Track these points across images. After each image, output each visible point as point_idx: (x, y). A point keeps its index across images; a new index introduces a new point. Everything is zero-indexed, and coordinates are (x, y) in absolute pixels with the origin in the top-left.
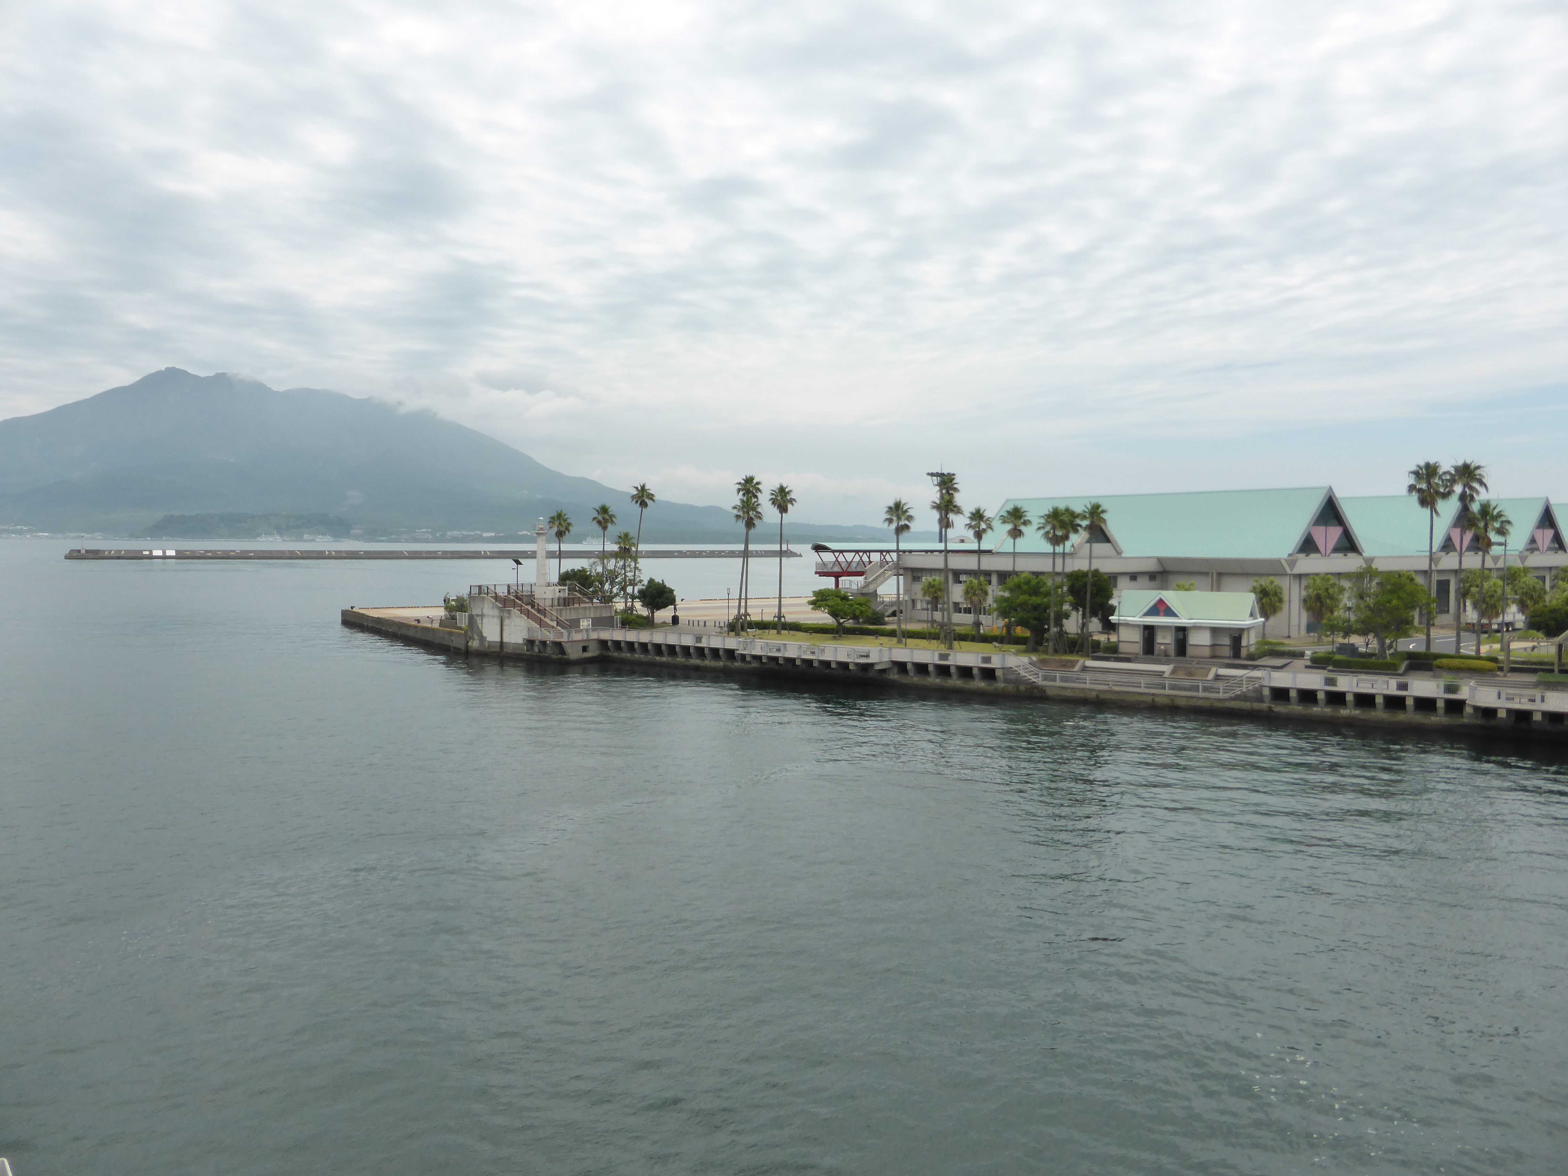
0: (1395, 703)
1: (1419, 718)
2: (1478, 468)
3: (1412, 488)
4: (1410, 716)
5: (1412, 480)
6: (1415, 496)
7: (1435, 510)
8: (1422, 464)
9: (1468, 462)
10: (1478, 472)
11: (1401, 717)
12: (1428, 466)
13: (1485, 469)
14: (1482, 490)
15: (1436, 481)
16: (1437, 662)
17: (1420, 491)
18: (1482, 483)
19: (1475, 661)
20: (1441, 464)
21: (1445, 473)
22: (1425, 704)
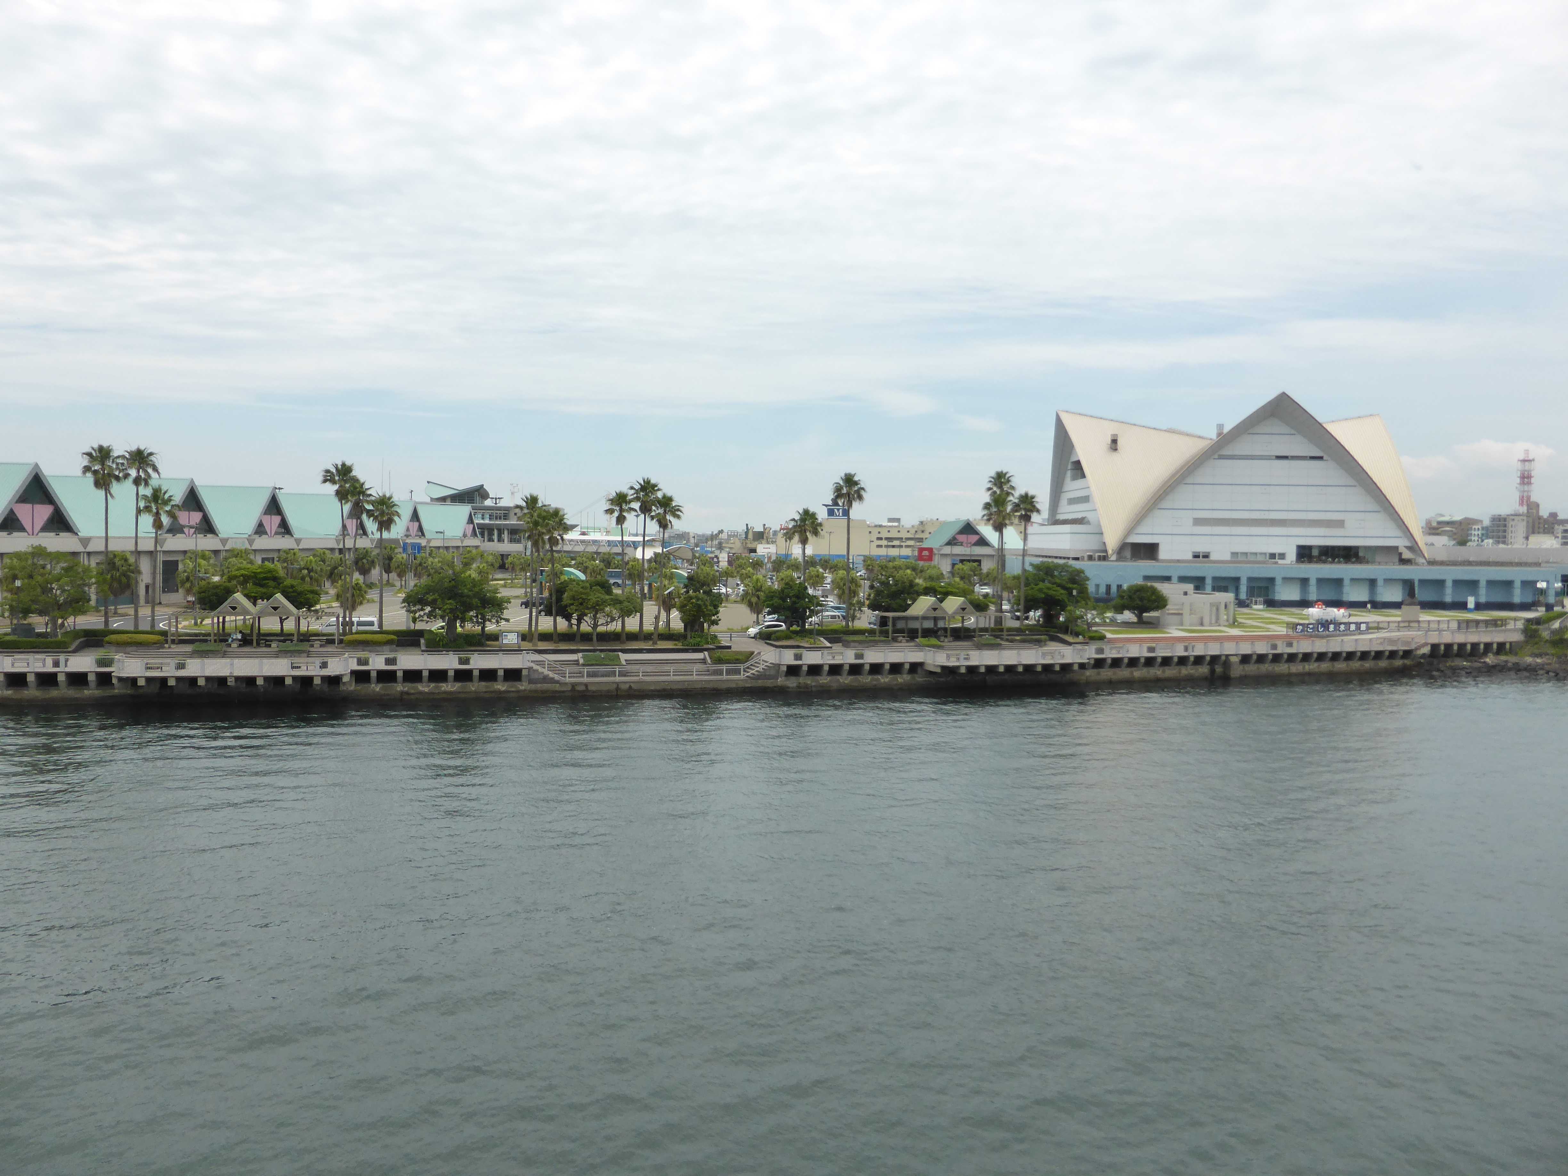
0: (47, 680)
1: (72, 693)
2: (151, 454)
3: (87, 469)
4: (63, 691)
5: (85, 462)
6: (90, 477)
7: (110, 493)
8: (96, 446)
9: (142, 448)
10: (152, 458)
11: (54, 693)
12: (101, 449)
13: (158, 456)
14: (154, 475)
15: (110, 464)
16: (107, 639)
17: (95, 472)
18: (155, 469)
19: (134, 635)
20: (114, 448)
21: (118, 457)
22: (77, 679)
